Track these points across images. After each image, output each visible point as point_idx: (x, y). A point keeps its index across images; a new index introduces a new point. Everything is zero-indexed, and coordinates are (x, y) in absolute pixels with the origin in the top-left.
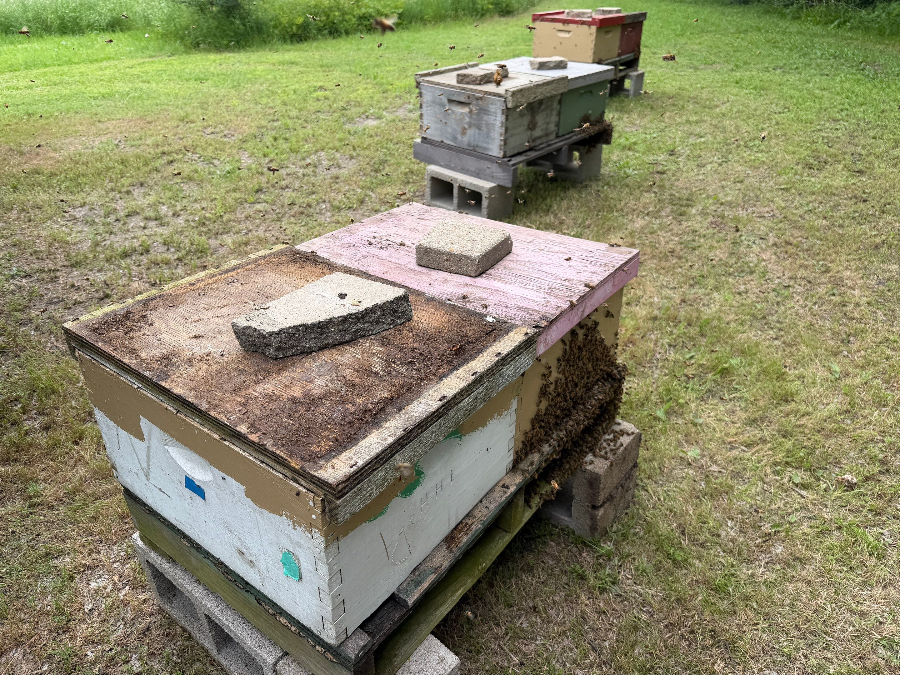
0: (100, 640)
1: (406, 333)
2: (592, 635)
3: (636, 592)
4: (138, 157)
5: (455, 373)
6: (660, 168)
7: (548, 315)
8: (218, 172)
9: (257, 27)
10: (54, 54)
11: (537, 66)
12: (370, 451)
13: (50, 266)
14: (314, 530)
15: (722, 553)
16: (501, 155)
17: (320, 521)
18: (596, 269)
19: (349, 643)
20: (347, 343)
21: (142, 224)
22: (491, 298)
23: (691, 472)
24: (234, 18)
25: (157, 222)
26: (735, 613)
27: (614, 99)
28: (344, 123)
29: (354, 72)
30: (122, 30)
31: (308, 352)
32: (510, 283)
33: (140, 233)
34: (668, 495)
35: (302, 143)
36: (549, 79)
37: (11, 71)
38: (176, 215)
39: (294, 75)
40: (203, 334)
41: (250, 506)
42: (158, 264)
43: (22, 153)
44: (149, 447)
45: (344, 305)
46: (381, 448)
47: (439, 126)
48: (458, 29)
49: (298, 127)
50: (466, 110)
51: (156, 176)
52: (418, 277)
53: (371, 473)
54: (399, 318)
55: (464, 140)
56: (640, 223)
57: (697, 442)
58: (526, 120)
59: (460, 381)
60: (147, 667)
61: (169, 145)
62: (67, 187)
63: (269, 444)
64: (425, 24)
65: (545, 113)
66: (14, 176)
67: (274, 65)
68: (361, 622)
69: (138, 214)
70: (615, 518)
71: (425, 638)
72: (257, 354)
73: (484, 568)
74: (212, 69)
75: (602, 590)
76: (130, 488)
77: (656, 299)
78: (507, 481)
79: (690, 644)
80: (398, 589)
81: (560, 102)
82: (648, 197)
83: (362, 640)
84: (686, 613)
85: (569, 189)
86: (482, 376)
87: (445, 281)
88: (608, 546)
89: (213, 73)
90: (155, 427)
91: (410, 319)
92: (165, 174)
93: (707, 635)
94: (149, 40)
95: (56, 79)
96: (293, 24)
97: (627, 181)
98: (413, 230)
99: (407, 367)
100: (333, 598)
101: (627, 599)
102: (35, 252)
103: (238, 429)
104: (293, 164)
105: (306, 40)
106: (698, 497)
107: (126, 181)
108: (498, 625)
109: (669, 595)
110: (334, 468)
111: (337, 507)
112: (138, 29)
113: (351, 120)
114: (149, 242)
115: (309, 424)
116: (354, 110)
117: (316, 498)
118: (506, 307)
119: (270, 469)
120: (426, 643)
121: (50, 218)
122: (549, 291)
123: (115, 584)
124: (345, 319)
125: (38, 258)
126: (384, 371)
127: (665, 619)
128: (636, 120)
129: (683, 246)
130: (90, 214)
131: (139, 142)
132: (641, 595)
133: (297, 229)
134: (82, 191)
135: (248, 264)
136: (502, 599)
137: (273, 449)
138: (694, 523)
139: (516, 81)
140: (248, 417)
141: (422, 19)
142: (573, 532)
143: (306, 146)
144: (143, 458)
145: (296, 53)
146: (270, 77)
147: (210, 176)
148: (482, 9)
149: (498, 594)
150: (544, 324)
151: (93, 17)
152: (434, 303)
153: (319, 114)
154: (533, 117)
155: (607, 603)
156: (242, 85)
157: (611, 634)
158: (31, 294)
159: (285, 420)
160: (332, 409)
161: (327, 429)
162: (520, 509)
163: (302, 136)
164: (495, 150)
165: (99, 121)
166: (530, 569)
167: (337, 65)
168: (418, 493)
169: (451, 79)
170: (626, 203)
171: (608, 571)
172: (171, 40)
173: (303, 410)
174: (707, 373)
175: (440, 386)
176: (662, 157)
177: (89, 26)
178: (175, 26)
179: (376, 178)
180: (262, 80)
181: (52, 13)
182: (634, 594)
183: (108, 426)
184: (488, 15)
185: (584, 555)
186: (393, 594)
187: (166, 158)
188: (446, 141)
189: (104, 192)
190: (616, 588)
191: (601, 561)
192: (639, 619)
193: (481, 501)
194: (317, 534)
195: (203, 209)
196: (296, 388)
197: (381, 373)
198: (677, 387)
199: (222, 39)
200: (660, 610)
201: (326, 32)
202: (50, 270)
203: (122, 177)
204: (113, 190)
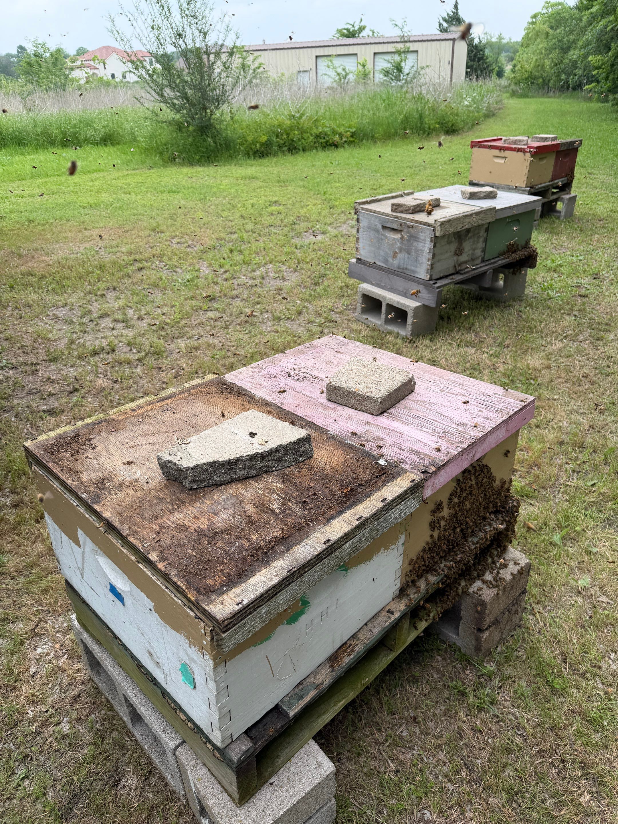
0: (39, 701)
1: (305, 471)
2: (465, 752)
3: (513, 714)
4: (114, 263)
5: (343, 516)
6: (583, 292)
7: (437, 461)
8: (180, 280)
9: (226, 144)
10: (55, 165)
11: (468, 196)
12: (256, 590)
13: (33, 360)
14: (205, 653)
15: (601, 686)
16: (427, 278)
17: (209, 647)
18: (491, 415)
19: (234, 746)
20: (253, 477)
21: (111, 326)
22: (387, 438)
23: (580, 600)
24: (207, 136)
25: (124, 324)
26: (607, 747)
27: (546, 220)
28: (292, 238)
29: (306, 188)
30: (112, 144)
31: (218, 485)
32: (408, 424)
33: (109, 333)
34: (554, 621)
35: (254, 256)
36: (478, 209)
37: (19, 180)
38: (140, 318)
39: (254, 189)
40: (134, 460)
41: (157, 620)
42: (121, 363)
43: (20, 256)
44: (83, 553)
45: (252, 444)
46: (265, 588)
47: (373, 249)
48: (405, 147)
49: (252, 241)
50: (398, 236)
51: (127, 281)
52: (325, 412)
53: (254, 610)
54: (300, 456)
55: (395, 263)
56: (558, 345)
57: (589, 571)
58: (453, 247)
59: (345, 524)
60: (74, 730)
61: (141, 253)
62: (53, 289)
63: (173, 574)
64: (375, 142)
65: (471, 240)
66: (12, 277)
67: (237, 179)
68: (246, 728)
69: (108, 315)
70: (500, 639)
71: (306, 742)
72: (176, 484)
73: (366, 683)
74: (184, 183)
75: (480, 710)
76: (69, 581)
77: (565, 423)
78: (393, 607)
79: (560, 772)
80: (282, 701)
81: (487, 230)
82: (569, 320)
83: (245, 745)
84: (559, 742)
85: (492, 308)
86: (367, 520)
87: (349, 418)
88: (491, 667)
89: (184, 186)
90: (88, 539)
91: (311, 457)
92: (135, 280)
93: (577, 766)
94: (133, 154)
95: (54, 188)
96: (257, 142)
97: (549, 303)
98: (329, 363)
99: (300, 506)
100: (220, 709)
101: (503, 721)
102: (23, 346)
103: (150, 556)
104: (244, 276)
105: (267, 156)
106: (584, 627)
107: (101, 285)
108: (379, 730)
109: (544, 723)
110: (222, 604)
111: (222, 639)
112: (125, 144)
113: (299, 235)
114: (116, 342)
115: (209, 557)
116: (302, 224)
117: (207, 628)
118: (400, 449)
119: (172, 595)
120: (307, 747)
121: (37, 317)
122: (443, 435)
123: (56, 651)
124: (252, 458)
125: (23, 352)
126: (280, 509)
127: (538, 744)
128: (564, 242)
129: (597, 371)
130: (69, 313)
131: (116, 249)
132: (517, 718)
133: (241, 336)
134: (65, 292)
135: (182, 393)
136: (385, 707)
137: (175, 579)
138: (576, 652)
139: (447, 210)
140: (159, 546)
141: (373, 137)
142: (460, 650)
143: (257, 259)
144: (79, 560)
145: (257, 168)
146: (233, 190)
147: (173, 284)
148: (429, 128)
149: (383, 701)
150: (432, 469)
151: (90, 133)
152: (334, 442)
153: (272, 228)
154: (460, 243)
155: (484, 722)
156: (208, 198)
157: (484, 753)
158: (15, 384)
159: (189, 551)
160: (230, 544)
161: (223, 563)
162: (405, 631)
163: (254, 249)
164: (423, 274)
165: (86, 229)
166: (415, 681)
167: (292, 180)
168: (304, 620)
169: (385, 208)
170: (547, 325)
171: (488, 691)
172: (151, 154)
173: (206, 542)
174: (607, 502)
175: (327, 528)
176: (586, 281)
177: (86, 140)
178: (156, 142)
179: (315, 291)
180: (225, 194)
181: (57, 128)
182: (511, 717)
183: (54, 529)
184: (434, 133)
185: (468, 672)
186: (278, 704)
187: (137, 265)
188: (378, 263)
189: (83, 295)
190: (494, 708)
191: (482, 680)
192: (512, 742)
193: (366, 624)
194: (207, 657)
195: (164, 314)
196: (203, 519)
197: (277, 511)
198: (577, 513)
199: (195, 154)
200: (534, 735)
201: (286, 148)
202: (32, 364)
203: (99, 281)
204: (90, 293)
